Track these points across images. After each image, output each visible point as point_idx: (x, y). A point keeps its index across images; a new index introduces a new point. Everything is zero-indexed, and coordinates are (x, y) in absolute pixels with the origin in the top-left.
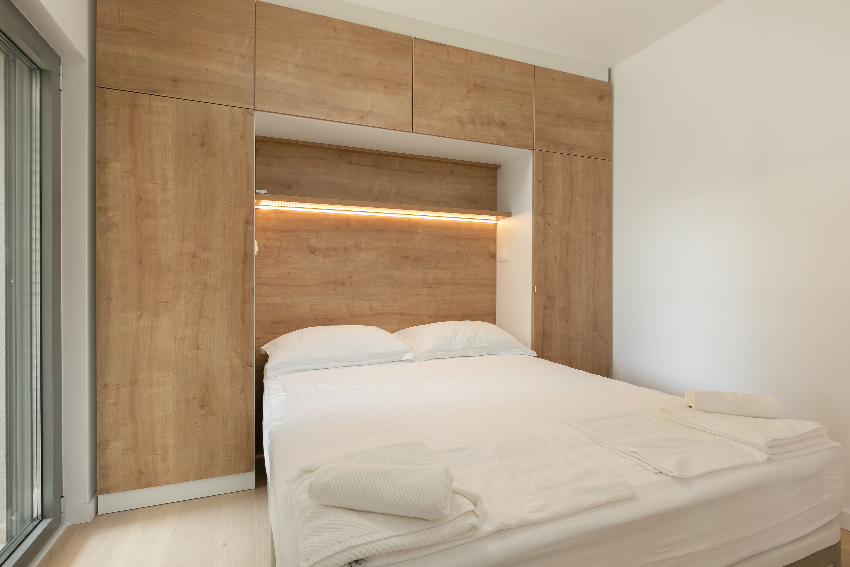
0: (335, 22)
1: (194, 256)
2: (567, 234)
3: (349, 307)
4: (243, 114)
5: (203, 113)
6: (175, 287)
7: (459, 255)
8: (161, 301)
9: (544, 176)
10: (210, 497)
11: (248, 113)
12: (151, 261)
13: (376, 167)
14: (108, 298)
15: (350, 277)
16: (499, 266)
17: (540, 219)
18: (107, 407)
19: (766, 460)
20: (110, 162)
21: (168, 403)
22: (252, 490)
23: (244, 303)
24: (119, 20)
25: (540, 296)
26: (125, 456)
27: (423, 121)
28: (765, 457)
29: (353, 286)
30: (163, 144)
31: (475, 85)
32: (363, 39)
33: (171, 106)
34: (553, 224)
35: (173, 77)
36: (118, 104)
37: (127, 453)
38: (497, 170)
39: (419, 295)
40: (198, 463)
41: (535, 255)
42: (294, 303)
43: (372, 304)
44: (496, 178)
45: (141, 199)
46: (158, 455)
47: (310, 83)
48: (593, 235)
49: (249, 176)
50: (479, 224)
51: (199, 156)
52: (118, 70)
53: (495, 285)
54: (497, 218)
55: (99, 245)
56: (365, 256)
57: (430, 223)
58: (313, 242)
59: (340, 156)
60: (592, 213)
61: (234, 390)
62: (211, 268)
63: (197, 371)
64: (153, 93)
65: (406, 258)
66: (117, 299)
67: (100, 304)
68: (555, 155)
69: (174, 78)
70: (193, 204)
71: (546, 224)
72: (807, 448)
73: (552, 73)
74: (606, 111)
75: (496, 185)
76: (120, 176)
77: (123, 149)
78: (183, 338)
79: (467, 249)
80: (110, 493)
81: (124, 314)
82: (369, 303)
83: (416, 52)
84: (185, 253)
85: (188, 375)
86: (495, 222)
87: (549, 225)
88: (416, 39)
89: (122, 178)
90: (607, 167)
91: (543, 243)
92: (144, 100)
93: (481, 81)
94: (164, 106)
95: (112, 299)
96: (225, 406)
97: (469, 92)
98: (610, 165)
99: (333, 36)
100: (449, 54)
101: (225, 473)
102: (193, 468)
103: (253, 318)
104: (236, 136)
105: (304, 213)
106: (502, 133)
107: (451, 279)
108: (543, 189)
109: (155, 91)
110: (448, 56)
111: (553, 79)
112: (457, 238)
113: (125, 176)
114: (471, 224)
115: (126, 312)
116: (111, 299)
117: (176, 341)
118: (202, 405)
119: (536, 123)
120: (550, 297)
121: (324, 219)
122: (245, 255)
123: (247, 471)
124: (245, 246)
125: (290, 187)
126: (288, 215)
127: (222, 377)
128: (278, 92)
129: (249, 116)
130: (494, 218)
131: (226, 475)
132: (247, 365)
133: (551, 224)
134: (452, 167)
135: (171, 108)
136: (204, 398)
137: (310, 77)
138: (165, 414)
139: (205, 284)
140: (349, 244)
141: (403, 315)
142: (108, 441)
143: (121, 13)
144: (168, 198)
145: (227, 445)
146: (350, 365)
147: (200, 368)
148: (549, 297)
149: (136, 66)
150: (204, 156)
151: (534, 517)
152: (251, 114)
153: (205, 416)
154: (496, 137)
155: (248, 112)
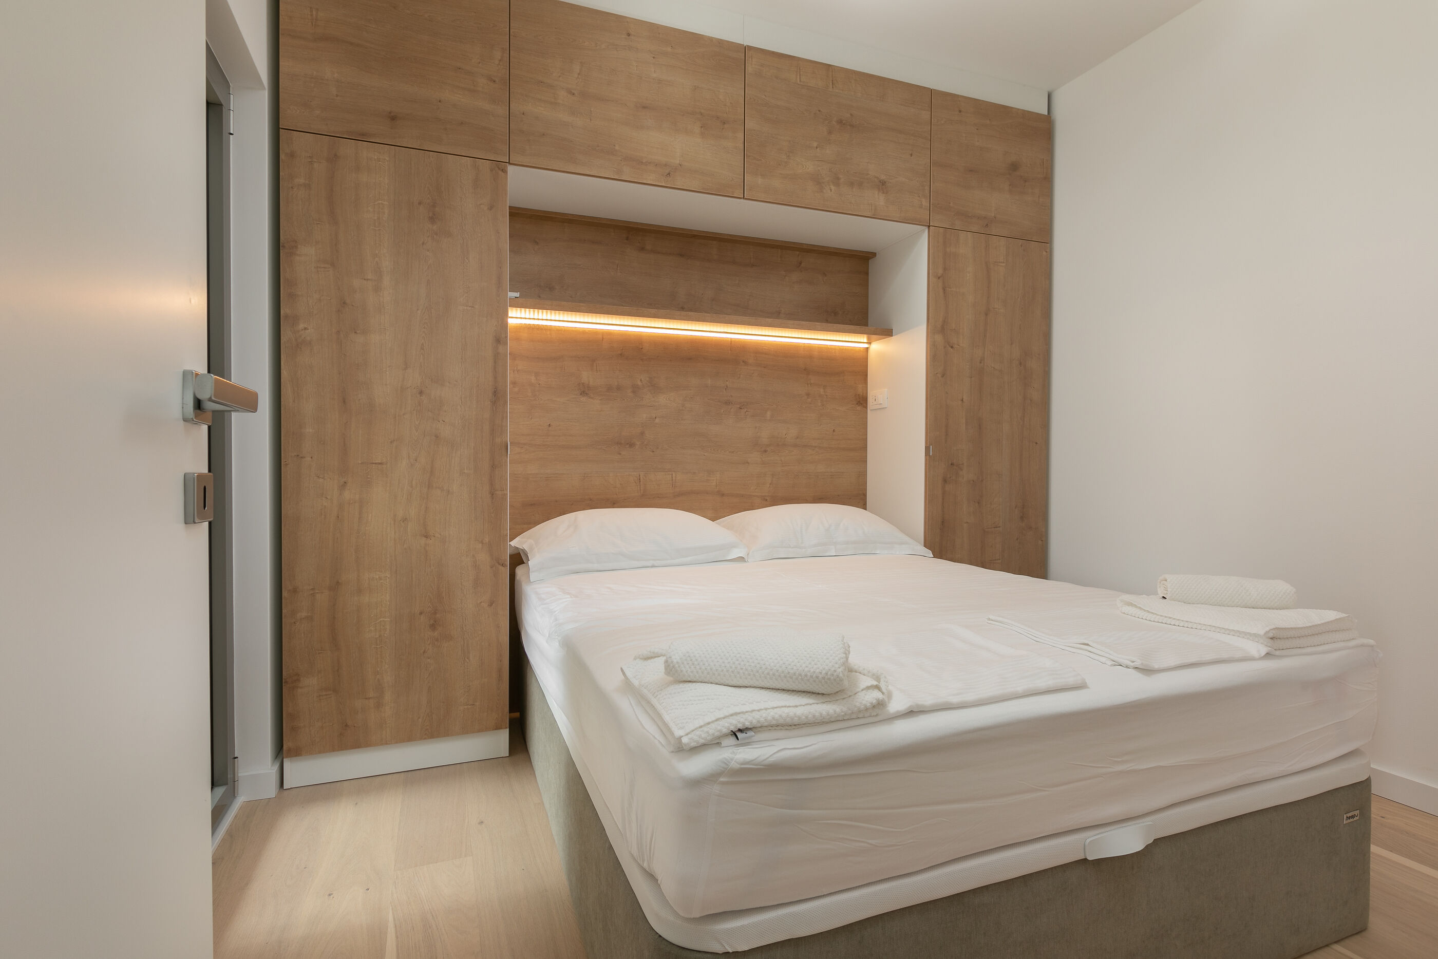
0: (627, 22)
1: (421, 393)
2: (981, 362)
3: (640, 482)
4: (491, 170)
5: (434, 169)
6: (394, 440)
7: (809, 400)
8: (374, 462)
9: (945, 269)
10: (444, 767)
11: (499, 169)
12: (359, 400)
13: (682, 255)
14: (298, 456)
15: (642, 433)
16: (873, 419)
17: (939, 338)
18: (298, 623)
19: (1264, 656)
20: (299, 246)
21: (383, 619)
22: (505, 759)
23: (493, 467)
24: (312, 24)
25: (937, 463)
26: (323, 699)
27: (760, 180)
28: (1264, 650)
29: (646, 448)
30: (376, 218)
31: (840, 122)
32: (669, 49)
33: (387, 159)
34: (958, 347)
35: (390, 113)
36: (311, 155)
37: (326, 695)
38: (870, 261)
39: (748, 463)
40: (428, 714)
41: (930, 397)
42: (556, 474)
43: (676, 477)
44: (867, 274)
45: (344, 303)
46: (369, 698)
47: (591, 120)
48: (1020, 364)
49: (500, 268)
50: (842, 350)
51: (428, 237)
52: (311, 101)
53: (865, 448)
54: (868, 339)
55: (284, 373)
56: (664, 399)
57: (764, 347)
58: (586, 376)
59: (627, 239)
60: (1020, 328)
61: (479, 602)
62: (446, 412)
63: (425, 571)
64: (361, 137)
65: (728, 403)
66: (311, 458)
67: (287, 464)
68: (962, 235)
69: (392, 114)
70: (419, 312)
71: (948, 346)
72: (1324, 644)
73: (959, 101)
74: (1043, 163)
75: (867, 285)
76: (315, 267)
77: (319, 226)
78: (405, 520)
79: (822, 390)
80: (301, 756)
81: (321, 480)
82: (670, 476)
83: (749, 69)
84: (408, 388)
85: (412, 577)
86: (866, 346)
87: (952, 347)
88: (750, 48)
89: (318, 271)
90: (1044, 253)
91: (942, 376)
92: (347, 148)
93: (849, 116)
94: (377, 158)
95: (304, 457)
96: (466, 626)
97: (830, 133)
98: (1048, 251)
99: (625, 46)
100: (800, 72)
101: (468, 729)
102: (420, 720)
103: (507, 490)
104: (481, 204)
105: (572, 330)
106: (880, 200)
107: (797, 438)
108: (944, 290)
109: (363, 135)
110: (798, 75)
111: (960, 111)
112: (807, 371)
113: (322, 268)
114: (829, 349)
115: (323, 478)
116: (302, 457)
117: (394, 524)
118: (433, 624)
119: (934, 183)
120: (954, 464)
121: (603, 340)
122: (495, 392)
123: (497, 728)
124: (495, 378)
125: (551, 289)
126: (548, 333)
127: (461, 582)
128: (544, 134)
129: (500, 172)
130: (864, 338)
131: (467, 733)
132: (498, 563)
133: (956, 346)
134: (798, 256)
135: (387, 161)
136: (435, 613)
137: (591, 111)
138: (380, 636)
139: (437, 436)
140: (641, 380)
141: (723, 495)
142: (299, 675)
143: (314, 13)
144: (383, 302)
145: (469, 686)
146: (650, 565)
147: (430, 567)
148: (951, 464)
149: (337, 96)
150: (435, 236)
151: (955, 700)
152: (504, 171)
153: (437, 640)
154: (872, 205)
155: (500, 167)
